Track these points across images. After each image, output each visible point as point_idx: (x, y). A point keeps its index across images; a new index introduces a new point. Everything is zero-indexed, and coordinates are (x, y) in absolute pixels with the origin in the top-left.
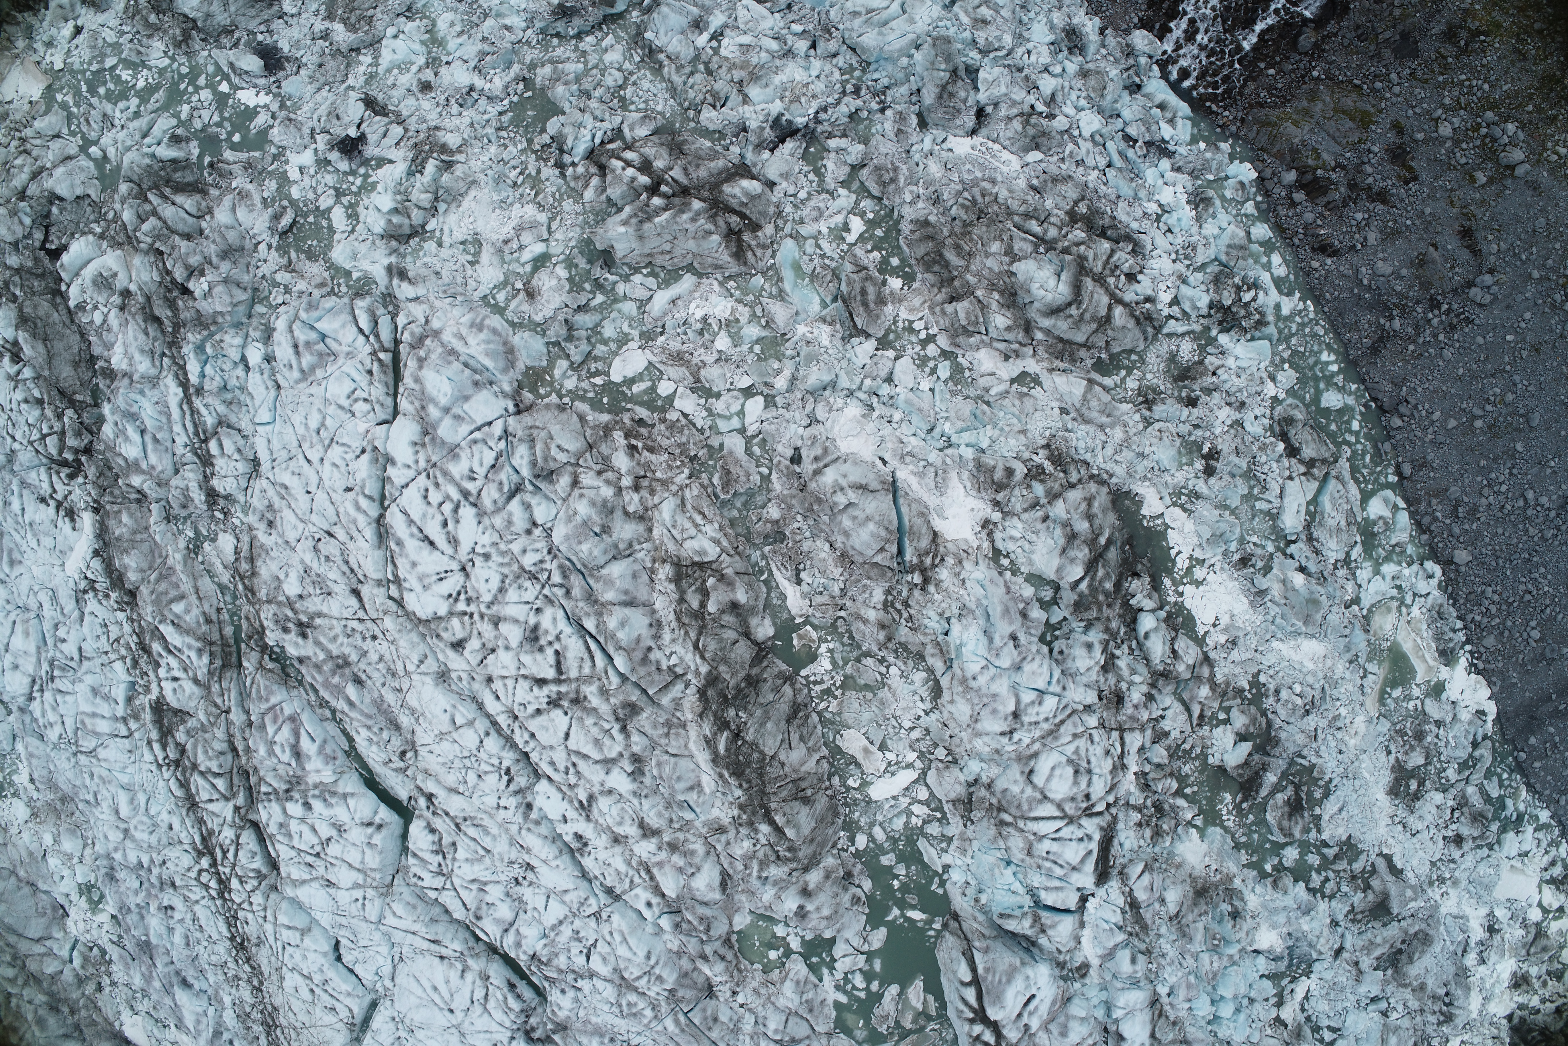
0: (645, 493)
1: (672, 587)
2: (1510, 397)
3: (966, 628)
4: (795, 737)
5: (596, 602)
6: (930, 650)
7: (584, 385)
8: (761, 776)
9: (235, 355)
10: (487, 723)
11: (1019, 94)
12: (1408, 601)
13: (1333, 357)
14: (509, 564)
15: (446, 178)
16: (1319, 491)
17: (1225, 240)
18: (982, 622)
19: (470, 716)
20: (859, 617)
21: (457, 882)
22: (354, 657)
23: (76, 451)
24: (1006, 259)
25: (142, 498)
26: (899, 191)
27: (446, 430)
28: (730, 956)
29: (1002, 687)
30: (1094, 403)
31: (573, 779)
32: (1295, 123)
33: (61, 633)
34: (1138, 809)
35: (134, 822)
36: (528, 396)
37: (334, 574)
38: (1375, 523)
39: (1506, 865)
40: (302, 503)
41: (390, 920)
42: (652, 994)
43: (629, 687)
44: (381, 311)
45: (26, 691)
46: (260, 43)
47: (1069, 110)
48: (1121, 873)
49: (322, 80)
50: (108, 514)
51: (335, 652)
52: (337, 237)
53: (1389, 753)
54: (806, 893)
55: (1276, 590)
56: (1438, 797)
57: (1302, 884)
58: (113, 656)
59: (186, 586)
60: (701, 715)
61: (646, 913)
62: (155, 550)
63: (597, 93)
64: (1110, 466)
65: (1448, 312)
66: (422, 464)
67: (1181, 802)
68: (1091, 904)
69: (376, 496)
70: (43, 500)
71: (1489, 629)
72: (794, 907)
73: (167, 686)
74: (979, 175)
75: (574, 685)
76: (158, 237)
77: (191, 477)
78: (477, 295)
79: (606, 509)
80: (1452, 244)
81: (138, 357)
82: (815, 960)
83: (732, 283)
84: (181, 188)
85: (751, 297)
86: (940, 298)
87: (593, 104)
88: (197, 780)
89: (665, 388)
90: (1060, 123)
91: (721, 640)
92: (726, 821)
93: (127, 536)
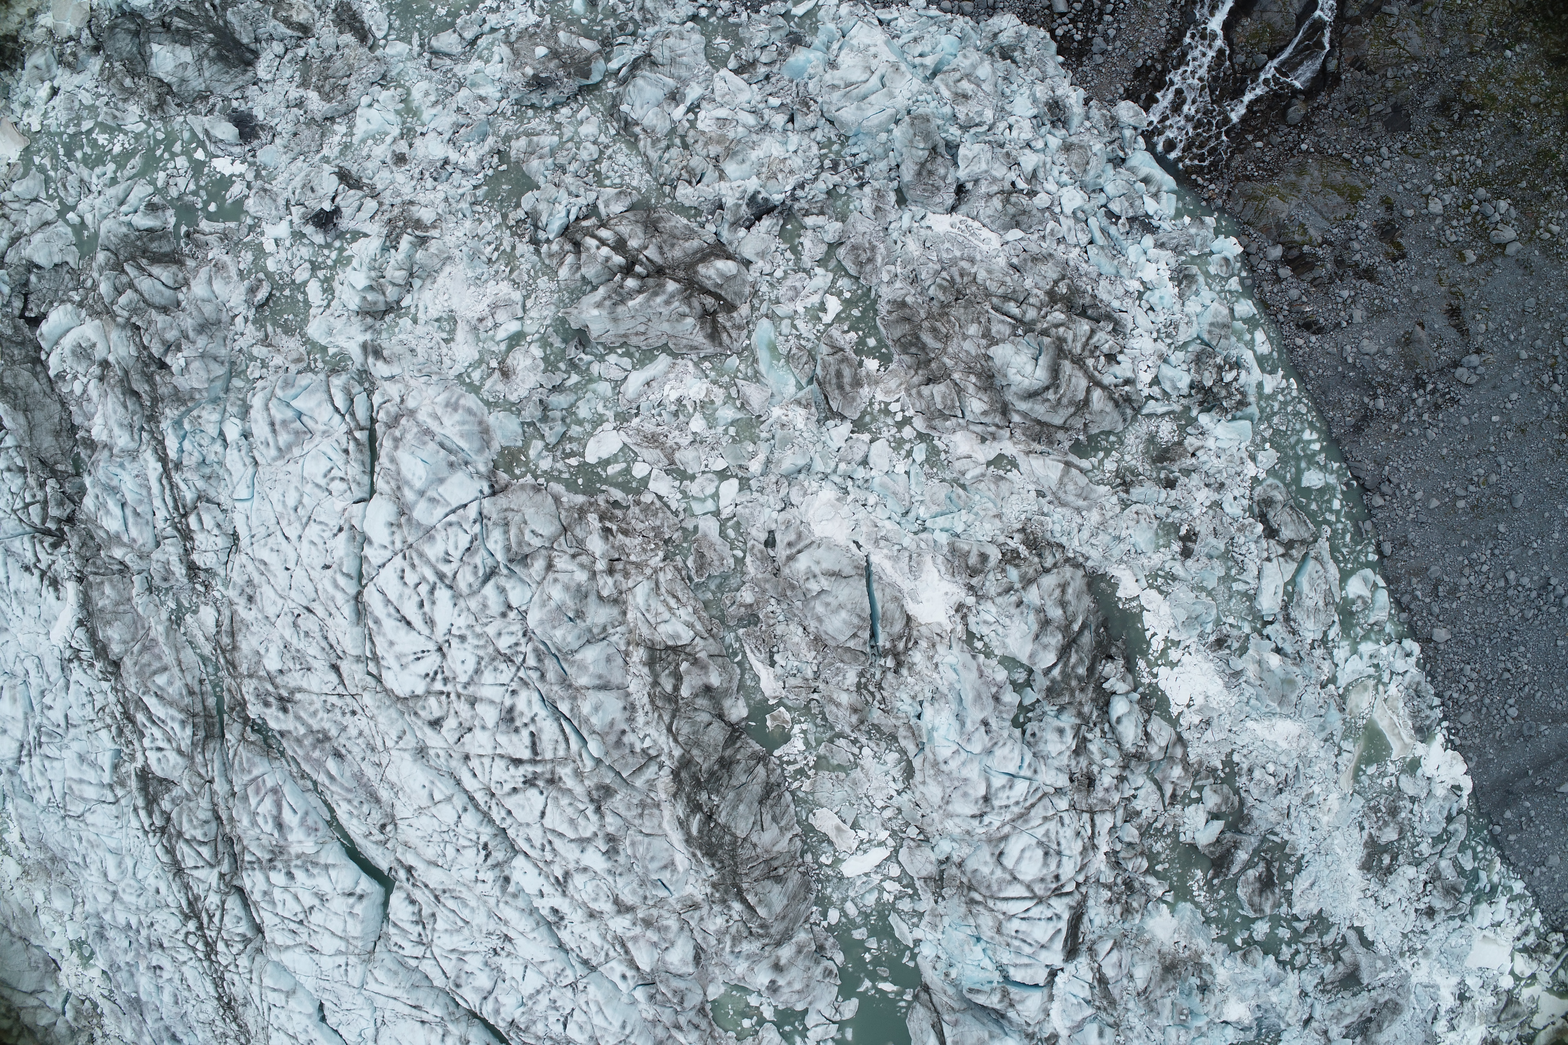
0: (619, 577)
1: (646, 670)
2: (1494, 478)
3: (938, 712)
4: (767, 818)
5: (570, 686)
6: (902, 732)
7: (559, 465)
8: (733, 857)
9: (213, 431)
10: (465, 799)
11: (999, 171)
12: (1386, 679)
13: (1315, 436)
14: (484, 647)
15: (420, 255)
16: (1298, 571)
17: (1208, 318)
18: (954, 706)
19: (448, 793)
20: (831, 700)
21: (437, 952)
22: (333, 732)
23: (59, 521)
24: (984, 342)
25: (124, 569)
26: (876, 271)
27: (421, 512)
28: (704, 1025)
29: (973, 772)
30: (1070, 487)
31: (549, 856)
32: (1282, 198)
33: (48, 700)
34: (1109, 886)
35: (122, 885)
36: (503, 476)
37: (313, 650)
38: (1353, 602)
39: (1478, 935)
40: (282, 579)
41: (372, 986)
43: (603, 770)
44: (356, 389)
45: (15, 755)
46: (235, 110)
47: (1051, 186)
48: (1090, 949)
49: (297, 149)
50: (90, 585)
51: (316, 727)
52: (313, 311)
53: (1362, 829)
54: (777, 968)
55: (1251, 672)
56: (1411, 872)
57: (1271, 957)
58: (98, 725)
59: (169, 658)
60: (675, 796)
61: (622, 985)
62: (137, 621)
63: (572, 168)
64: (1085, 550)
65: (1433, 392)
66: (398, 545)
67: (1151, 880)
68: (1060, 979)
69: (354, 573)
70: (26, 569)
71: (1467, 706)
72: (766, 982)
73: (152, 756)
74: (958, 254)
75: (549, 766)
76: (134, 311)
77: (171, 551)
78: (452, 373)
79: (581, 594)
80: (1440, 323)
81: (117, 431)
82: (787, 1028)
83: (707, 364)
84: (158, 259)
85: (726, 379)
86: (916, 380)
87: (568, 179)
88: (182, 848)
89: (639, 470)
90: (1042, 200)
91: (694, 723)
92: (699, 897)
93: (110, 608)
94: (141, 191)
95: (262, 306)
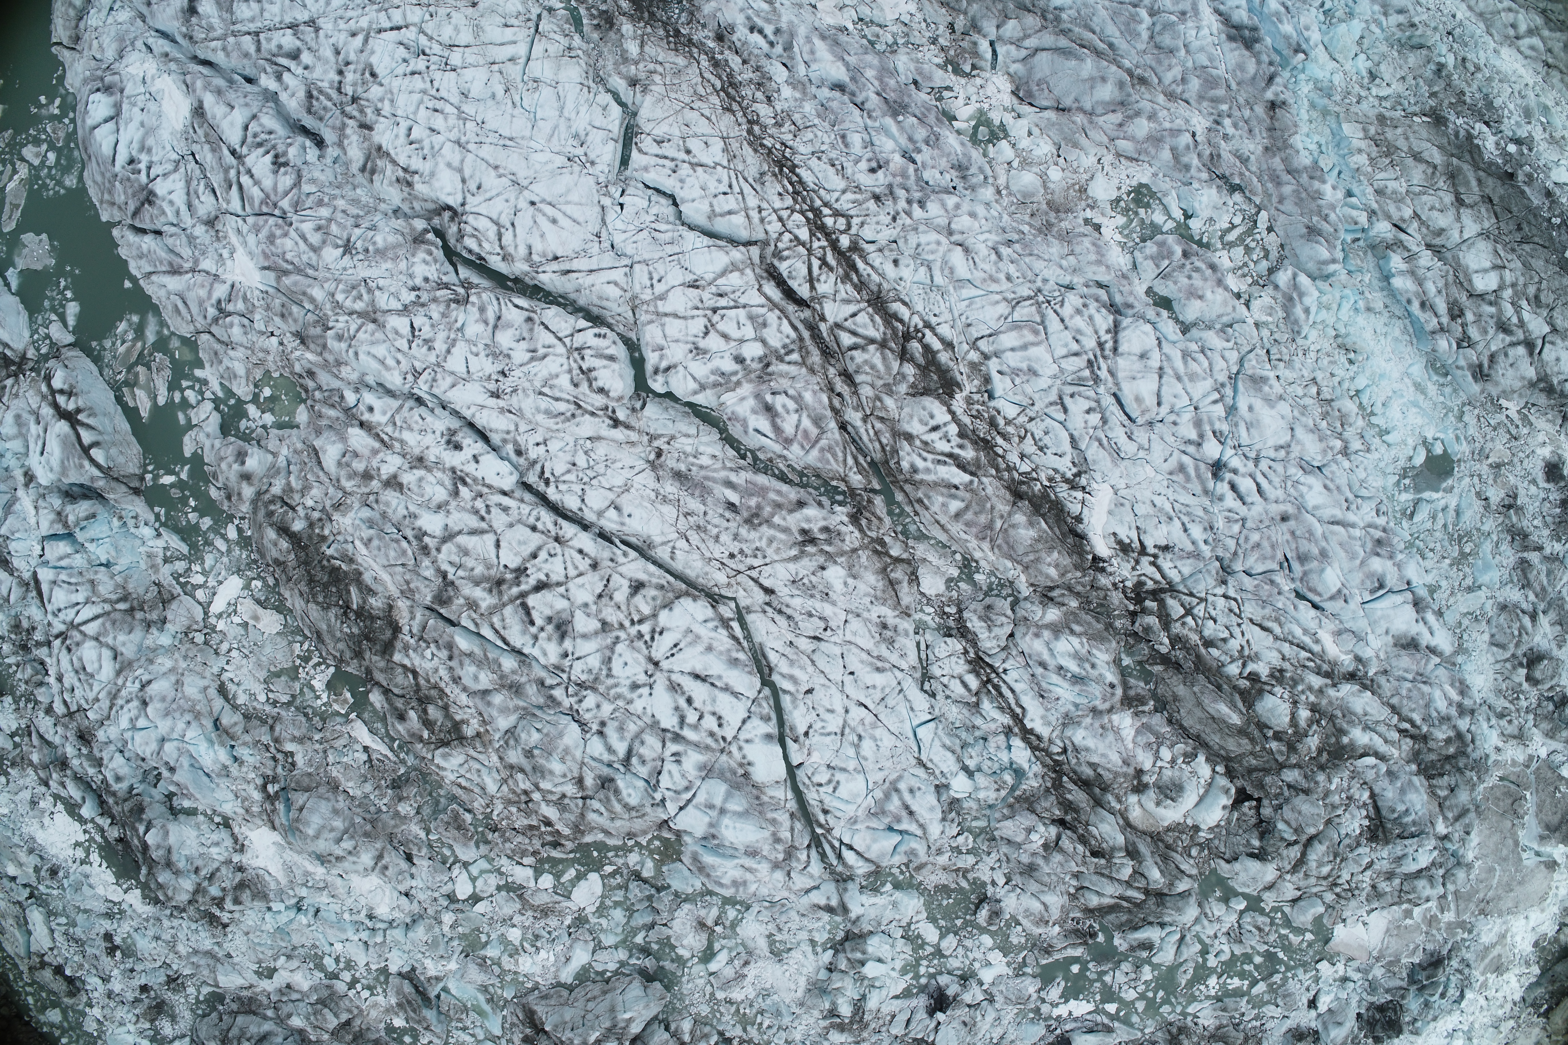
0: (518, 791)
1: (458, 718)
3: (217, 761)
6: (238, 729)
7: (620, 861)
9: (981, 779)
10: (585, 520)
14: (609, 688)
15: (828, 1004)
19: (603, 521)
20: (300, 740)
21: (560, 349)
22: (743, 531)
23: (1144, 611)
25: (1044, 597)
27: (720, 791)
31: (479, 504)
33: (1095, 418)
34: (39, 644)
35: (942, 249)
37: (797, 602)
40: (854, 661)
41: (618, 275)
42: (342, 318)
43: (453, 617)
45: (1122, 335)
50: (1076, 567)
51: (764, 528)
52: (923, 916)
54: (246, 477)
55: (23, 857)
58: (1022, 419)
59: (956, 528)
60: (391, 607)
64: (176, 922)
66: (734, 749)
68: (38, 549)
70: (1166, 548)
73: (942, 417)
75: (505, 598)
77: (990, 641)
78: (755, 908)
79: (539, 771)
83: (529, 985)
85: (508, 978)
86: (358, 1022)
89: (547, 881)
93: (1043, 554)
94: (1166, 956)
95: (981, 901)
